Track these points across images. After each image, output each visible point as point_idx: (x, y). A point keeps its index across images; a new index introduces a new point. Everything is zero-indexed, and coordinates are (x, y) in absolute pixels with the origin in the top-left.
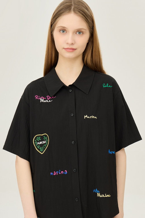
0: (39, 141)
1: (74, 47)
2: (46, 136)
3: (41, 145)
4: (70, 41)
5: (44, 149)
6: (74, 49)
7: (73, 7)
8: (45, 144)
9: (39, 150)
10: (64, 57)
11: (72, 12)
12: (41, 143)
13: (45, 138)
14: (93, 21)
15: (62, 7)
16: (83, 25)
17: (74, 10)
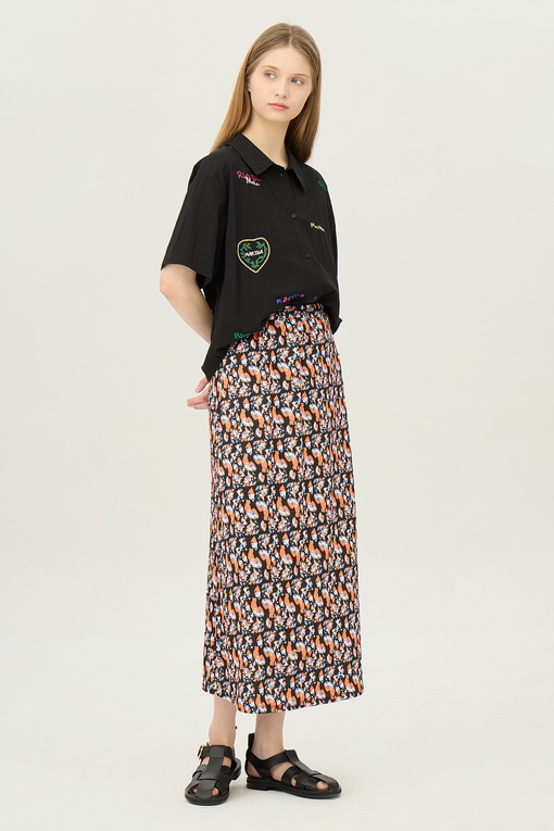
0: (249, 251)
1: (287, 103)
2: (262, 241)
3: (254, 258)
4: (281, 92)
5: (260, 264)
6: (285, 107)
7: (291, 38)
8: (261, 255)
9: (250, 265)
10: (261, 117)
11: (291, 45)
12: (251, 254)
13: (260, 245)
14: (319, 71)
15: (273, 36)
16: (304, 69)
17: (293, 43)
